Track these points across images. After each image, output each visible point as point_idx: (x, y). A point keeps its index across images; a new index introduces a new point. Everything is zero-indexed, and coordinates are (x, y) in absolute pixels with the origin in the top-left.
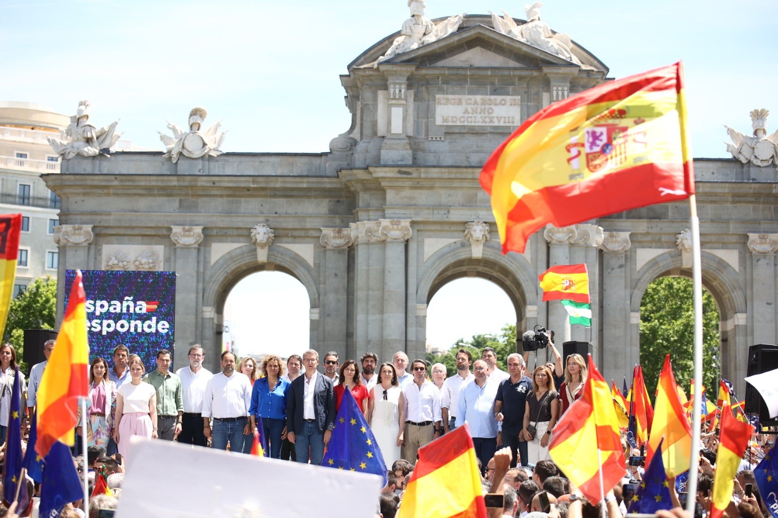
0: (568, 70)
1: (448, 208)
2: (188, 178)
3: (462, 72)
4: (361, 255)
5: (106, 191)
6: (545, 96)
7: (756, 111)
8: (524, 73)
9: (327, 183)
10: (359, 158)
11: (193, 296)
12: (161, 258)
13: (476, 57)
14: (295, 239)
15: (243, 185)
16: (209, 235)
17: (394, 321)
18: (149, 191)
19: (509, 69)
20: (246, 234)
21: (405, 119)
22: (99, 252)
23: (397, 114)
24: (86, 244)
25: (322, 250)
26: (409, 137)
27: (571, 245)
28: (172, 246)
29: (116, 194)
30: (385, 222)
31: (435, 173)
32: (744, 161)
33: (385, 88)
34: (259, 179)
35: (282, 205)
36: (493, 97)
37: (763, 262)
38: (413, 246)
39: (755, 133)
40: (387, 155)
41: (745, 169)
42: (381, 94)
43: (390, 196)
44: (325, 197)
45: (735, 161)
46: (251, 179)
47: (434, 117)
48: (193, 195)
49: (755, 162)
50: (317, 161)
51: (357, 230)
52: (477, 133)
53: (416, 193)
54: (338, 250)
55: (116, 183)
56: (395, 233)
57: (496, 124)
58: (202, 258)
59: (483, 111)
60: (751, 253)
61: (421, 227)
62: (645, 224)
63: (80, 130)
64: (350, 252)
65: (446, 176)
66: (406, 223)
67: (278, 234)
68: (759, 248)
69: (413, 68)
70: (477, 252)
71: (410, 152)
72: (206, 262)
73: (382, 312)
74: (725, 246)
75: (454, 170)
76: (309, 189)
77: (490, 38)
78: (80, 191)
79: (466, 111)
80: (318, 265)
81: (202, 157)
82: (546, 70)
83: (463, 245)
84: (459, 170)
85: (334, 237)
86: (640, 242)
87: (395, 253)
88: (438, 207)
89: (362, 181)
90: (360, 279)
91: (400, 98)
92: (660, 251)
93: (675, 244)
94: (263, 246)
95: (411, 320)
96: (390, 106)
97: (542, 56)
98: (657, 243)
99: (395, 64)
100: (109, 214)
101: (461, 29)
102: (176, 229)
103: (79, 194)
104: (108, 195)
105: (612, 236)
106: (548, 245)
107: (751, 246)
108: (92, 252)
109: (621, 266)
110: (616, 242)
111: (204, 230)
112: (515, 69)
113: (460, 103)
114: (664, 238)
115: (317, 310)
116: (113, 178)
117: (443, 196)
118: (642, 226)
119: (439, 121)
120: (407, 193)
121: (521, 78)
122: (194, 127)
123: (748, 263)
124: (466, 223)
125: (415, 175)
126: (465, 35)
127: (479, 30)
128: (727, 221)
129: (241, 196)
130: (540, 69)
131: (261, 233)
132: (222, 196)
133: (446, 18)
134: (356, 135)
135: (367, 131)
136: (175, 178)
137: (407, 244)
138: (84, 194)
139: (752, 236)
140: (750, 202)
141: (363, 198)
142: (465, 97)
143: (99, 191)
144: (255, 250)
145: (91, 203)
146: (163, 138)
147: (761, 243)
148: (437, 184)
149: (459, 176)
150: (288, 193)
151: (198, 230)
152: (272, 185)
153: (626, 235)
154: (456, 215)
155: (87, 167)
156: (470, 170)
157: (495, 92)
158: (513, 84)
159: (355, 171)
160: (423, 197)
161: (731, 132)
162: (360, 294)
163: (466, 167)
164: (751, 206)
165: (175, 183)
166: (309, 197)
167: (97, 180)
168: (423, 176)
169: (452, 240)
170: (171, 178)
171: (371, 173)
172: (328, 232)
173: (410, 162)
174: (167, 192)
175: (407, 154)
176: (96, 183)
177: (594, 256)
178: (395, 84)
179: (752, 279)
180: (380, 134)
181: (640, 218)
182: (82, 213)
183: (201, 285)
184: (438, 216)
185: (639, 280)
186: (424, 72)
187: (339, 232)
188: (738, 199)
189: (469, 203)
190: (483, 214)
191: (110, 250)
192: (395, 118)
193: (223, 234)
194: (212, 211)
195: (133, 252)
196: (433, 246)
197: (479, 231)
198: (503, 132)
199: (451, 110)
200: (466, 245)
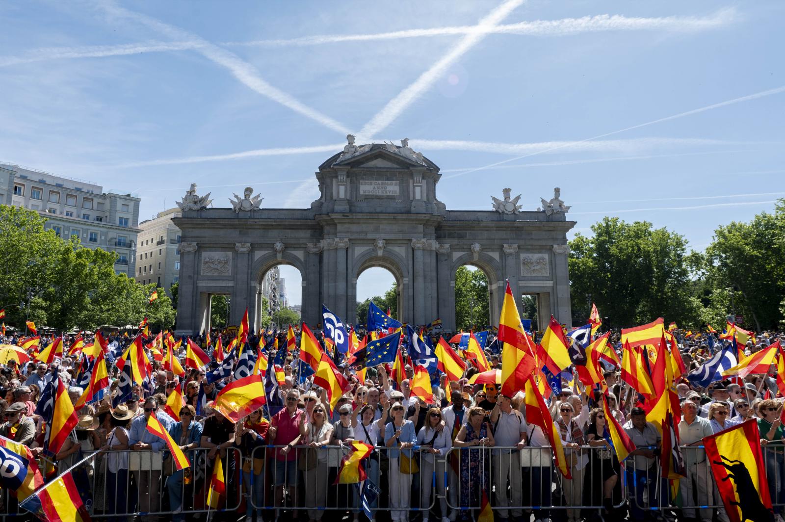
0: (421, 168)
1: (366, 233)
2: (243, 220)
3: (373, 170)
4: (325, 256)
5: (203, 226)
6: (411, 181)
7: (506, 189)
8: (401, 170)
9: (310, 223)
10: (324, 209)
11: (246, 276)
12: (231, 258)
13: (379, 163)
14: (295, 248)
15: (270, 223)
16: (254, 247)
17: (341, 286)
18: (225, 226)
19: (394, 168)
20: (271, 246)
21: (346, 191)
22: (200, 255)
23: (342, 189)
24: (194, 252)
25: (307, 254)
26: (348, 200)
27: (424, 250)
28: (236, 253)
29: (209, 228)
30: (337, 240)
31: (360, 216)
32: (501, 212)
33: (337, 177)
34: (278, 220)
35: (290, 233)
36: (387, 182)
37: (510, 257)
38: (350, 251)
39: (505, 199)
40: (337, 208)
41: (501, 215)
42: (334, 180)
43: (339, 227)
44: (309, 229)
45: (497, 212)
46: (273, 220)
47: (359, 191)
48: (246, 228)
49: (506, 212)
50: (305, 213)
51: (323, 244)
52: (379, 198)
53: (351, 226)
54: (315, 254)
55: (208, 222)
56: (342, 245)
57: (388, 194)
58: (250, 258)
59: (382, 188)
60: (505, 254)
61: (354, 242)
62: (456, 241)
63: (191, 198)
64: (320, 255)
65: (365, 217)
66: (346, 240)
67: (287, 247)
68: (509, 251)
69: (350, 167)
70: (380, 253)
71: (348, 206)
72: (252, 259)
73: (336, 282)
74: (493, 250)
75: (369, 215)
76: (300, 225)
77: (385, 154)
78: (190, 226)
79: (374, 188)
80: (305, 261)
81: (251, 211)
82: (411, 168)
83: (373, 250)
84: (372, 215)
85: (313, 248)
86: (454, 249)
87: (341, 254)
88: (362, 232)
89: (326, 221)
90: (325, 267)
91: (343, 182)
92: (463, 253)
93: (470, 250)
94: (280, 252)
95: (349, 284)
96: (338, 186)
97: (410, 162)
98: (462, 249)
99: (340, 165)
100: (205, 237)
101: (371, 150)
102: (238, 244)
103: (190, 228)
104: (205, 228)
105: (441, 246)
106: (413, 250)
107: (505, 250)
108: (197, 255)
109: (446, 260)
110: (444, 249)
111: (251, 244)
112: (397, 168)
113: (371, 184)
114: (465, 247)
115: (305, 282)
116: (206, 220)
117: (364, 227)
118: (455, 242)
119: (362, 193)
120: (347, 226)
121: (400, 173)
122: (247, 196)
123: (504, 258)
124: (375, 239)
125: (350, 217)
126: (373, 152)
127: (380, 150)
128: (494, 239)
129: (268, 229)
130: (408, 168)
131: (279, 246)
132: (260, 229)
133: (364, 145)
134: (323, 200)
135: (328, 198)
136: (237, 220)
137: (347, 250)
138: (193, 228)
139: (505, 246)
140: (504, 230)
141: (327, 229)
142: (373, 182)
143: (200, 226)
144: (276, 254)
145: (197, 232)
146: (232, 202)
147: (509, 249)
148: (361, 221)
149: (371, 217)
150: (292, 227)
151: (248, 245)
152: (284, 223)
153: (448, 246)
154: (370, 236)
155: (194, 214)
156: (377, 215)
157: (388, 179)
158: (396, 176)
159: (322, 216)
160: (355, 228)
161: (494, 199)
162: (325, 274)
163: (375, 213)
164: (505, 232)
165: (237, 223)
166: (301, 229)
167: (199, 221)
168: (354, 217)
169: (368, 248)
170: (235, 220)
171: (330, 216)
172: (310, 245)
173: (348, 211)
174: (233, 227)
175: (347, 207)
176: (198, 222)
177: (434, 254)
178: (341, 175)
179: (506, 266)
180: (334, 198)
181: (454, 238)
182: (192, 237)
183: (250, 271)
184: (362, 236)
185: (454, 266)
186: (354, 169)
187: (316, 245)
188: (498, 229)
189: (376, 230)
190: (383, 236)
191: (206, 255)
192: (341, 191)
193: (261, 247)
194: (255, 236)
195: (217, 255)
196: (359, 250)
197: (380, 243)
198: (391, 198)
199: (367, 188)
200: (375, 250)
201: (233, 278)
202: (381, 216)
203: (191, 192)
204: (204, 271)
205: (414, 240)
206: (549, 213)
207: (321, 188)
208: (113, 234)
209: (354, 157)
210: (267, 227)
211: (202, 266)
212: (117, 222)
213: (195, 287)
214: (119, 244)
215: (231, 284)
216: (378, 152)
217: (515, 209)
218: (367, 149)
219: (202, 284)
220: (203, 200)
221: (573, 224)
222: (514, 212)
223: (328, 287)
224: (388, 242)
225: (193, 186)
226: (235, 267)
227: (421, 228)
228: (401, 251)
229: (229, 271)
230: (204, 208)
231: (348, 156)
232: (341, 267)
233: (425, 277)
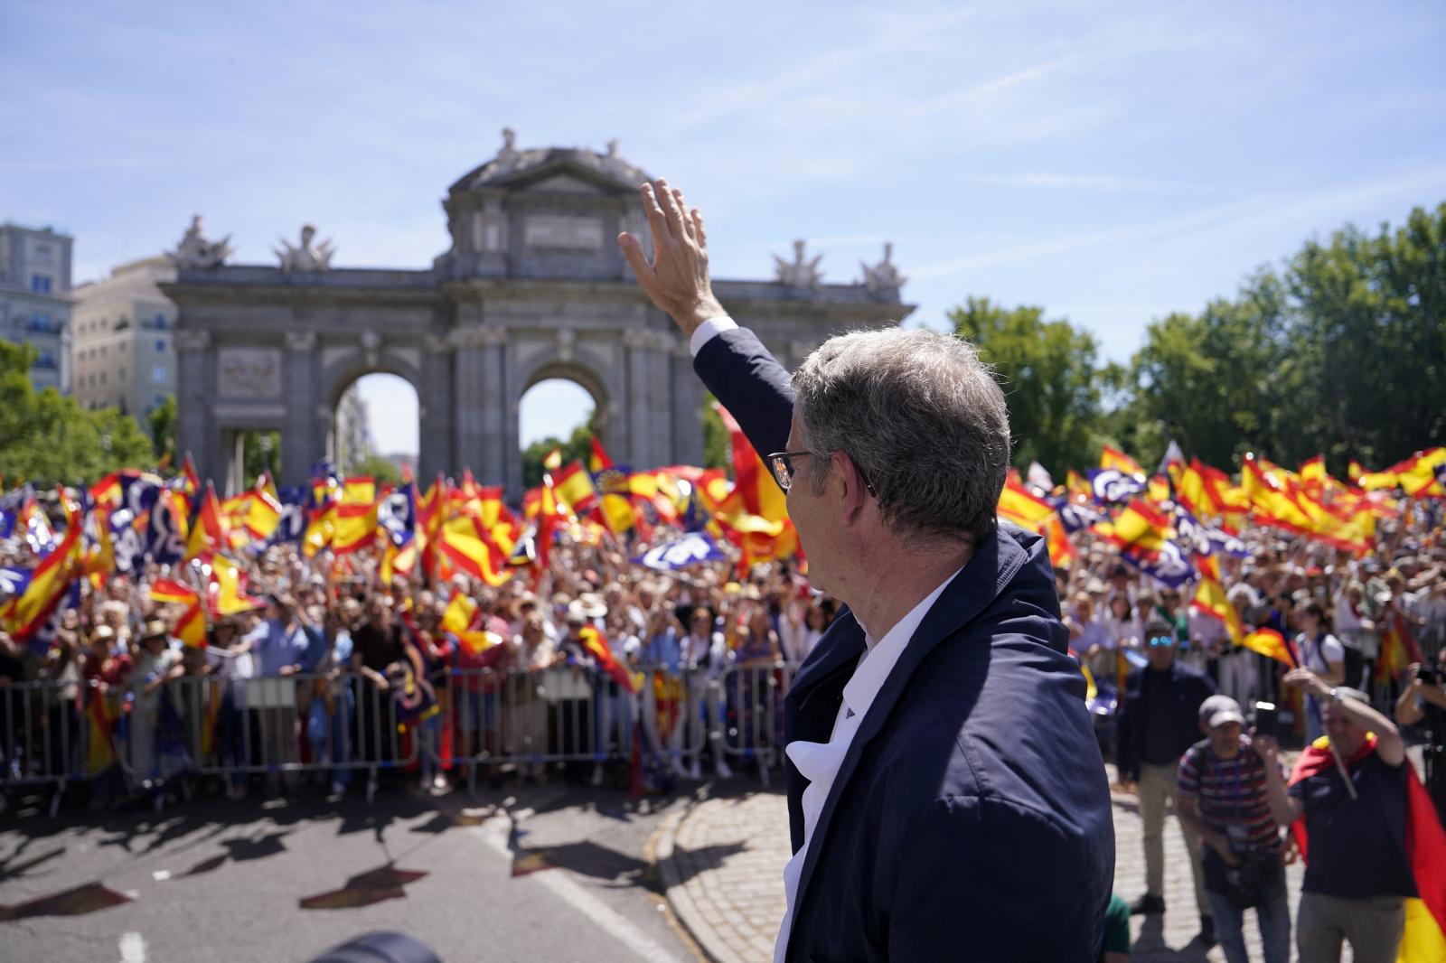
1: (537, 316)
2: (300, 288)
3: (552, 197)
4: (463, 361)
5: (221, 300)
6: (623, 222)
7: (797, 241)
8: (604, 200)
9: (430, 295)
10: (458, 270)
11: (308, 396)
12: (278, 362)
13: (561, 184)
14: (401, 345)
16: (322, 342)
17: (493, 417)
18: (262, 301)
19: (591, 195)
20: (356, 340)
21: (499, 237)
22: (216, 357)
23: (492, 232)
24: (203, 349)
25: (426, 354)
26: (504, 254)
27: (647, 350)
28: (287, 353)
29: (233, 303)
30: (483, 329)
31: (526, 285)
32: (788, 284)
33: (481, 208)
34: (368, 290)
35: (391, 316)
36: (577, 220)
38: (508, 351)
39: (796, 259)
40: (484, 267)
41: (790, 289)
42: (477, 216)
43: (488, 306)
44: (428, 308)
45: (782, 283)
46: (359, 290)
47: (525, 236)
48: (305, 305)
49: (797, 284)
50: (421, 277)
51: (459, 336)
52: (564, 252)
53: (511, 303)
54: (441, 355)
55: (230, 292)
56: (492, 339)
57: (580, 244)
58: (315, 362)
59: (568, 232)
61: (515, 334)
63: (194, 243)
64: (451, 358)
65: (537, 287)
66: (501, 330)
67: (386, 341)
69: (507, 191)
70: (565, 355)
71: (504, 265)
72: (319, 366)
73: (482, 409)
75: (544, 282)
76: (411, 299)
77: (573, 167)
78: (197, 299)
79: (554, 232)
80: (423, 367)
81: (314, 271)
82: (623, 197)
83: (552, 350)
85: (438, 344)
87: (492, 358)
88: (530, 315)
89: (461, 292)
90: (462, 380)
91: (496, 218)
94: (372, 352)
96: (485, 226)
97: (619, 185)
99: (491, 187)
100: (225, 321)
101: (547, 159)
102: (291, 337)
103: (194, 302)
104: (225, 303)
106: (628, 351)
108: (210, 356)
110: (683, 349)
111: (316, 336)
112: (597, 195)
113: (549, 224)
115: (424, 408)
116: (227, 286)
117: (535, 306)
119: (529, 240)
120: (502, 302)
121: (601, 204)
122: (305, 242)
124: (555, 330)
125: (509, 286)
126: (551, 164)
127: (564, 160)
128: (775, 333)
129: (350, 306)
130: (618, 196)
131: (370, 339)
132: (332, 306)
133: (534, 150)
134: (455, 253)
135: (466, 248)
136: (288, 288)
137: (502, 349)
138: (200, 302)
140: (794, 317)
141: (464, 308)
142: (553, 220)
143: (215, 299)
144: (365, 355)
145: (206, 311)
148: (530, 295)
149: (549, 287)
150: (395, 304)
151: (311, 336)
152: (380, 296)
154: (547, 323)
155: (201, 276)
157: (579, 215)
158: (595, 209)
159: (454, 282)
160: (516, 307)
162: (462, 392)
163: (554, 279)
164: (794, 320)
165: (288, 292)
166: (413, 307)
167: (211, 289)
168: (516, 286)
169: (541, 346)
170: (283, 288)
171: (468, 284)
172: (432, 339)
173: (504, 274)
174: (280, 301)
175: (502, 267)
176: (211, 292)
177: (665, 362)
178: (490, 205)
180: (477, 250)
182: (199, 320)
183: (316, 387)
184: (530, 323)
186: (516, 195)
187: (442, 338)
188: (784, 313)
189: (558, 313)
190: (572, 323)
191: (227, 356)
192: (490, 235)
193: (336, 340)
194: (324, 319)
195: (250, 356)
196: (526, 351)
197: (566, 337)
198: (586, 252)
199: (540, 231)
200: (555, 350)
201: (284, 400)
202: (569, 286)
203: (192, 234)
204: (226, 387)
205: (629, 332)
206: (872, 288)
207: (452, 227)
208: (19, 308)
209: (516, 172)
210: (346, 303)
211: (222, 379)
212: (28, 283)
213: (209, 416)
214: (35, 328)
215: (278, 411)
216: (561, 163)
217: (814, 278)
218: (539, 158)
219: (224, 412)
220: (218, 248)
221: (911, 309)
222: (813, 284)
223: (467, 420)
224: (580, 334)
225: (196, 219)
226: (286, 379)
227: (641, 310)
228: (603, 353)
229: (274, 387)
230: (218, 265)
231: (504, 169)
232: (493, 382)
233: (649, 400)
